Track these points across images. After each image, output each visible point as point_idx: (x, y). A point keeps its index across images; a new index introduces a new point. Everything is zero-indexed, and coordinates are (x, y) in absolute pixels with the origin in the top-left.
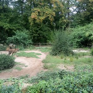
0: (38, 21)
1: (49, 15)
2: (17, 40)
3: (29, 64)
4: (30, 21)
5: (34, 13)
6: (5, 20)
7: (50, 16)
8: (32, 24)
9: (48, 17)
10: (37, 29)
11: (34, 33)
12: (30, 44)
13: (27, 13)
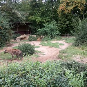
0: (66, 12)
1: (78, 5)
2: (45, 31)
3: (48, 53)
4: (58, 13)
5: (62, 4)
6: (38, 14)
7: (80, 5)
8: (60, 15)
9: (77, 6)
10: (65, 20)
11: (63, 24)
12: (57, 35)
13: (56, 5)
